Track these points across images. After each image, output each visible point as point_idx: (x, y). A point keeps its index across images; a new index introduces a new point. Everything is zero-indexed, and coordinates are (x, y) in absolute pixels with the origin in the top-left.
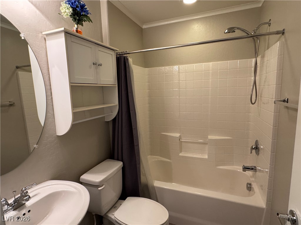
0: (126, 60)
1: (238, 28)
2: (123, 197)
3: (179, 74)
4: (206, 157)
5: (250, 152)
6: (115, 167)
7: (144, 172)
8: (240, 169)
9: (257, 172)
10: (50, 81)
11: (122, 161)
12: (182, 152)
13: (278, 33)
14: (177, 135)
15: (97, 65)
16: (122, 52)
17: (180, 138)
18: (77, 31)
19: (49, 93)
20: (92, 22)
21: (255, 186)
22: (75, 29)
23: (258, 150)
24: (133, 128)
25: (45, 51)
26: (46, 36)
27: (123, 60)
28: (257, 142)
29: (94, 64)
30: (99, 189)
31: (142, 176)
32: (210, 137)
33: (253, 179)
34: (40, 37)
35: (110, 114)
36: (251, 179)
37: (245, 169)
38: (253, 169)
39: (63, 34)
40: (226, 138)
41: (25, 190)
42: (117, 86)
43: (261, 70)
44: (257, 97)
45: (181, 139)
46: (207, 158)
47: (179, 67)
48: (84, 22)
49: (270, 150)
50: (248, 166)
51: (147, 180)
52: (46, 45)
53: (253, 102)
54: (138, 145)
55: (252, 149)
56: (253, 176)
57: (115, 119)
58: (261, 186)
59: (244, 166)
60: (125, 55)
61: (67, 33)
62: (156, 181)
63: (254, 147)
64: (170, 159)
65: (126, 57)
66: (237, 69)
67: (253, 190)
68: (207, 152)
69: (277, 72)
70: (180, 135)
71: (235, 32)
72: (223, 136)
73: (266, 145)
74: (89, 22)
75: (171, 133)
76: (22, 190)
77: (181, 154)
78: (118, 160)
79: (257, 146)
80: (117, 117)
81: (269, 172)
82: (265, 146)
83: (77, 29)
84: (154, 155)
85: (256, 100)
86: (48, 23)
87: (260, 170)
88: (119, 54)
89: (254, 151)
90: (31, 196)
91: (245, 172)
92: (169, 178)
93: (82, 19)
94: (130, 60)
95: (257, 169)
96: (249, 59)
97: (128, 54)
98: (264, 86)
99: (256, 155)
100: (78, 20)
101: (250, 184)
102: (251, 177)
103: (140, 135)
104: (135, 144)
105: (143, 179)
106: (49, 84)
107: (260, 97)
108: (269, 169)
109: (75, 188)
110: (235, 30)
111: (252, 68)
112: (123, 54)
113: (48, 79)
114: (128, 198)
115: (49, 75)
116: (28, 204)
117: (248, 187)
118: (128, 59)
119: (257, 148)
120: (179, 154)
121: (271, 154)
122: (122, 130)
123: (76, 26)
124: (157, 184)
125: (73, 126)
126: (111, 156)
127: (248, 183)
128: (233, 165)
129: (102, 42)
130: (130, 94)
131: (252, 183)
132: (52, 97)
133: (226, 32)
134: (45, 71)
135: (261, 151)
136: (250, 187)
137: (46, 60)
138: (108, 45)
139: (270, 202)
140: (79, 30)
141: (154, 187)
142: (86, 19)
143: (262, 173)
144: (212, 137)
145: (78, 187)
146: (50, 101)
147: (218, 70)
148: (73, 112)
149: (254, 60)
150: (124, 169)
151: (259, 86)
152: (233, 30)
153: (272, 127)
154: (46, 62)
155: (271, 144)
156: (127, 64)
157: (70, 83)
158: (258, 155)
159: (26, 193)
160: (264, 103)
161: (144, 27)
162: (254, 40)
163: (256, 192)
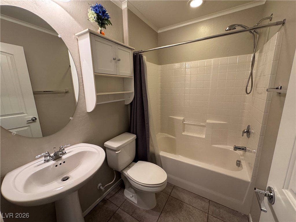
0: (141, 57)
1: (239, 25)
2: (136, 160)
3: (185, 70)
4: (204, 136)
5: (242, 135)
6: (130, 138)
7: (152, 144)
8: (231, 148)
9: (246, 152)
10: (82, 71)
11: (136, 134)
12: (184, 131)
13: (277, 24)
14: (182, 118)
15: (117, 60)
16: (138, 51)
17: (184, 120)
18: (101, 33)
19: (81, 81)
20: (112, 25)
21: (243, 163)
22: (99, 31)
23: (249, 133)
24: (145, 110)
25: (77, 49)
26: (78, 37)
27: (138, 57)
28: (249, 127)
29: (114, 59)
30: (116, 152)
31: (150, 146)
32: (208, 121)
33: (243, 158)
34: (74, 38)
35: (128, 99)
36: (241, 157)
37: (236, 148)
38: (243, 149)
39: (88, 34)
40: (222, 122)
41: (63, 147)
42: (133, 77)
43: (258, 64)
44: (253, 88)
45: (185, 122)
46: (204, 138)
47: (185, 63)
48: (106, 25)
49: (259, 133)
50: (239, 147)
51: (154, 149)
52: (78, 44)
53: (248, 92)
54: (148, 123)
55: (244, 132)
56: (243, 155)
57: (132, 102)
58: (249, 163)
59: (235, 146)
60: (141, 53)
61: (92, 34)
62: (161, 151)
63: (245, 131)
64: (175, 136)
65: (141, 54)
66: (237, 63)
67: (242, 167)
68: (205, 132)
69: (273, 62)
70: (184, 119)
71: (236, 28)
72: (218, 121)
73: (257, 130)
74: (110, 25)
75: (177, 116)
76: (60, 148)
77: (183, 133)
78: (133, 133)
79: (248, 130)
80: (134, 101)
81: (256, 153)
82: (255, 131)
83: (101, 31)
84: (163, 133)
85: (251, 91)
86: (80, 27)
87: (249, 150)
88: (136, 52)
89: (245, 134)
90: (67, 152)
91: (236, 151)
92: (173, 151)
93: (104, 23)
94: (145, 58)
95: (247, 150)
96: (248, 55)
97: (143, 53)
98: (260, 77)
99: (248, 138)
100: (101, 23)
101: (240, 162)
102: (241, 156)
103: (150, 116)
104: (146, 122)
105: (151, 149)
106: (81, 74)
107: (255, 88)
108: (257, 149)
109: (97, 150)
110: (235, 27)
111: (250, 62)
112: (139, 53)
113: (80, 70)
114: (139, 161)
115: (81, 67)
116: (64, 157)
117: (238, 163)
118: (142, 57)
119: (248, 132)
120: (182, 133)
121: (260, 137)
122: (136, 111)
123: (100, 28)
124: (162, 154)
125: (97, 106)
126: (129, 130)
127: (237, 160)
128: (226, 145)
129: (124, 43)
130: (143, 84)
131: (242, 161)
132: (83, 84)
133: (227, 29)
134: (78, 64)
135: (252, 135)
136: (239, 164)
137: (78, 55)
138: (127, 45)
139: (255, 177)
140: (103, 32)
141: (159, 156)
142: (107, 23)
143: (250, 153)
144: (210, 121)
145: (98, 149)
146: (82, 87)
147: (219, 65)
148: (97, 95)
149: (252, 55)
150: (137, 140)
151: (256, 78)
152: (233, 27)
153: (263, 113)
154: (79, 57)
155: (261, 128)
156: (142, 60)
157: (94, 72)
158: (249, 138)
159: (63, 150)
160: (258, 93)
161: (159, 32)
162: (254, 35)
163: (243, 168)
